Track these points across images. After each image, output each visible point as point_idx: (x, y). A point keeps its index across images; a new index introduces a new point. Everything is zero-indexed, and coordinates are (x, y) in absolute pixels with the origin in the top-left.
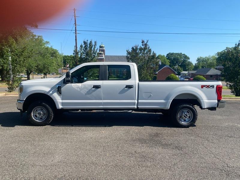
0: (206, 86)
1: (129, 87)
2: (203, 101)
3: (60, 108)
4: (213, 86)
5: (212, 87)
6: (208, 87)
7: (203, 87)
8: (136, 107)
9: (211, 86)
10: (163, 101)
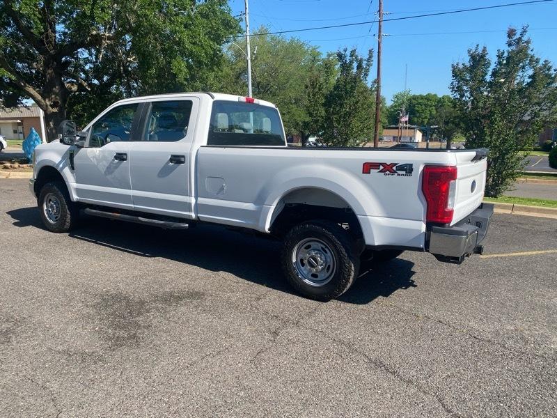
0: (381, 168)
1: (177, 159)
2: (368, 221)
3: (75, 200)
4: (408, 169)
5: (404, 173)
6: (388, 168)
7: (368, 167)
8: (193, 215)
9: (401, 168)
10: (250, 206)
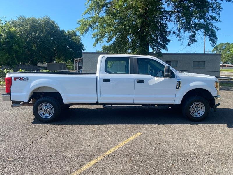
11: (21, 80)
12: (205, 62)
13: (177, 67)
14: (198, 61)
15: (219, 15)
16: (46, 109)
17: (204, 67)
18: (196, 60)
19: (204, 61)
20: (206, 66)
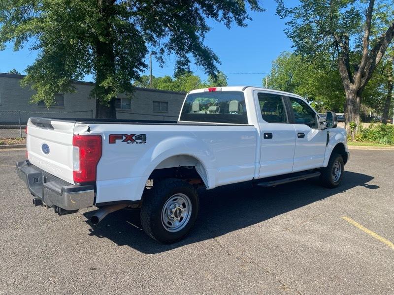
11: (129, 141)
12: (167, 103)
13: (129, 110)
14: (159, 102)
15: (204, 37)
16: (179, 209)
17: (167, 111)
18: (157, 100)
19: (167, 101)
20: (169, 109)
